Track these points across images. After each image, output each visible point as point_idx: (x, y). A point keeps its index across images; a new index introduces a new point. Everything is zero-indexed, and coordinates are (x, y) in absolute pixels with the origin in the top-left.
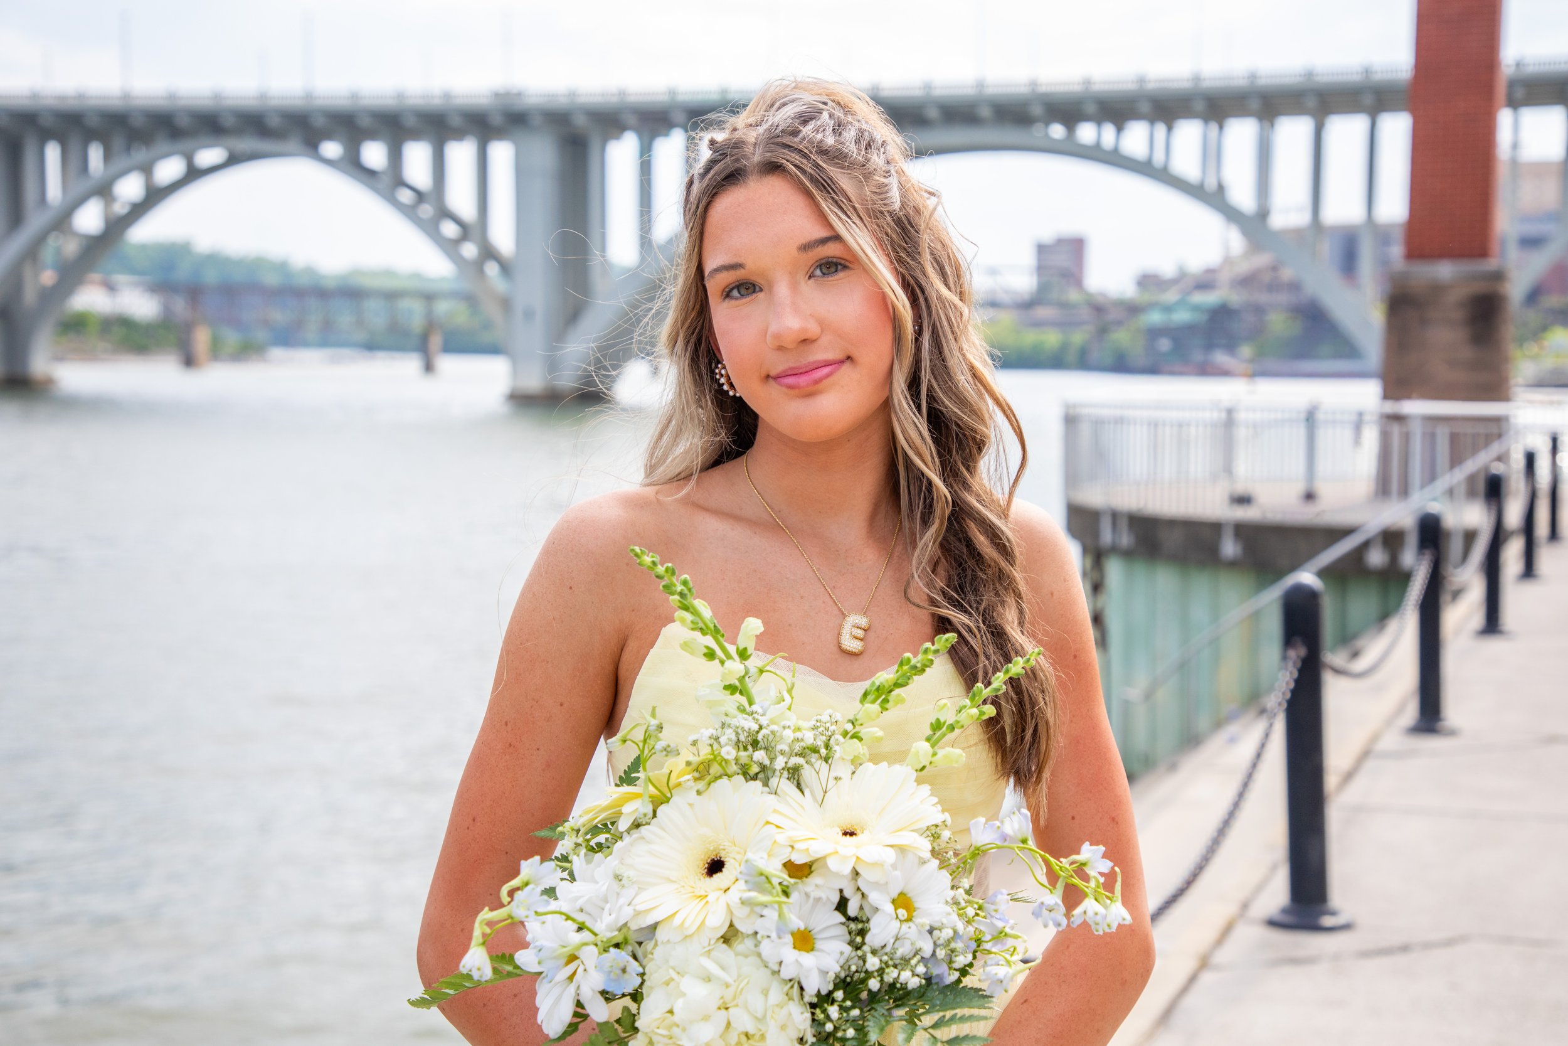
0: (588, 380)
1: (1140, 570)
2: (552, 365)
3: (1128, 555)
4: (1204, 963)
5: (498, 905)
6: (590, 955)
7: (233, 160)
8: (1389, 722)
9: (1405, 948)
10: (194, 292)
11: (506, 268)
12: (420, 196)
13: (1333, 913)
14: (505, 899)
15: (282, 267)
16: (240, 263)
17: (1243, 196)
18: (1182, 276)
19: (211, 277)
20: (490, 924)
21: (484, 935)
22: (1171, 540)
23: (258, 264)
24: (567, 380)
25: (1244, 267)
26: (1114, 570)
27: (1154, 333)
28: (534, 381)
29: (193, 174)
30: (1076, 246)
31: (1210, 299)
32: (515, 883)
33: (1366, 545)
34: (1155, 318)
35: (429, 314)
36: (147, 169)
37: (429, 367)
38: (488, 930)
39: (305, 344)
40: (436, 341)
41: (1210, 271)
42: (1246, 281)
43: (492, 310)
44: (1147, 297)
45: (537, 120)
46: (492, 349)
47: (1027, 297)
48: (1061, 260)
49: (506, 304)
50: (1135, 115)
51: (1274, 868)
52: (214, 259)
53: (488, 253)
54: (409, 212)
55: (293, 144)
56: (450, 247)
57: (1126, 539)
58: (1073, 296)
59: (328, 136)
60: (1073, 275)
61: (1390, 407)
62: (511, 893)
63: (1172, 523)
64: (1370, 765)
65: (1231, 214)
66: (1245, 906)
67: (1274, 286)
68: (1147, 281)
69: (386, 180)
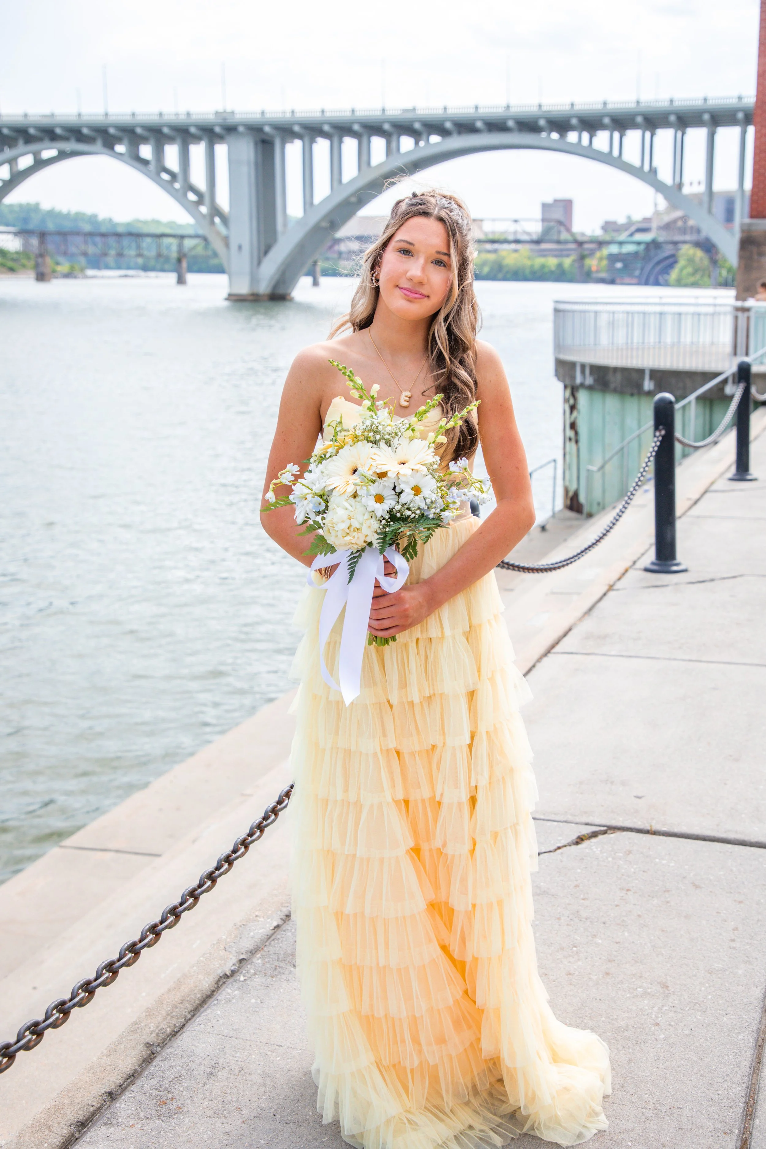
0: (276, 286)
1: (598, 397)
2: (254, 279)
3: (590, 388)
4: (611, 588)
5: (278, 478)
6: (309, 497)
7: (63, 155)
8: (722, 474)
9: (712, 580)
10: (43, 236)
11: (225, 220)
12: (173, 176)
13: (677, 565)
14: (279, 476)
15: (92, 219)
16: (67, 216)
17: (666, 176)
18: (630, 223)
19: (51, 226)
20: (275, 484)
21: (273, 488)
22: (616, 380)
23: (79, 217)
24: (264, 288)
25: (667, 219)
26: (583, 397)
27: (613, 258)
28: (244, 289)
29: (40, 164)
30: (567, 205)
31: (647, 237)
32: (283, 471)
33: (725, 381)
34: (614, 249)
35: (180, 246)
36: (12, 161)
37: (181, 281)
38: (274, 486)
39: (107, 267)
40: (184, 264)
41: (646, 220)
42: (667, 227)
43: (218, 245)
44: (607, 238)
45: (241, 129)
46: (220, 270)
47: (535, 237)
48: (558, 214)
49: (226, 241)
50: (602, 127)
51: (651, 545)
52: (52, 214)
53: (216, 211)
54: (168, 187)
55: (98, 145)
56: (192, 208)
57: (589, 381)
58: (564, 236)
59: (119, 140)
60: (565, 224)
61: (739, 304)
62: (281, 475)
63: (615, 370)
64: (708, 495)
65: (659, 187)
66: (634, 563)
67: (684, 231)
68: (608, 226)
69: (152, 167)
